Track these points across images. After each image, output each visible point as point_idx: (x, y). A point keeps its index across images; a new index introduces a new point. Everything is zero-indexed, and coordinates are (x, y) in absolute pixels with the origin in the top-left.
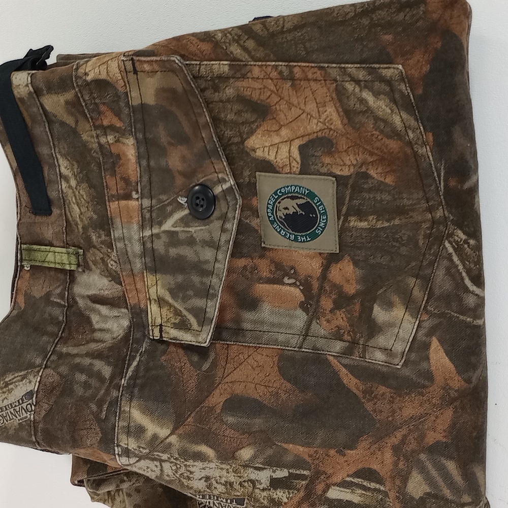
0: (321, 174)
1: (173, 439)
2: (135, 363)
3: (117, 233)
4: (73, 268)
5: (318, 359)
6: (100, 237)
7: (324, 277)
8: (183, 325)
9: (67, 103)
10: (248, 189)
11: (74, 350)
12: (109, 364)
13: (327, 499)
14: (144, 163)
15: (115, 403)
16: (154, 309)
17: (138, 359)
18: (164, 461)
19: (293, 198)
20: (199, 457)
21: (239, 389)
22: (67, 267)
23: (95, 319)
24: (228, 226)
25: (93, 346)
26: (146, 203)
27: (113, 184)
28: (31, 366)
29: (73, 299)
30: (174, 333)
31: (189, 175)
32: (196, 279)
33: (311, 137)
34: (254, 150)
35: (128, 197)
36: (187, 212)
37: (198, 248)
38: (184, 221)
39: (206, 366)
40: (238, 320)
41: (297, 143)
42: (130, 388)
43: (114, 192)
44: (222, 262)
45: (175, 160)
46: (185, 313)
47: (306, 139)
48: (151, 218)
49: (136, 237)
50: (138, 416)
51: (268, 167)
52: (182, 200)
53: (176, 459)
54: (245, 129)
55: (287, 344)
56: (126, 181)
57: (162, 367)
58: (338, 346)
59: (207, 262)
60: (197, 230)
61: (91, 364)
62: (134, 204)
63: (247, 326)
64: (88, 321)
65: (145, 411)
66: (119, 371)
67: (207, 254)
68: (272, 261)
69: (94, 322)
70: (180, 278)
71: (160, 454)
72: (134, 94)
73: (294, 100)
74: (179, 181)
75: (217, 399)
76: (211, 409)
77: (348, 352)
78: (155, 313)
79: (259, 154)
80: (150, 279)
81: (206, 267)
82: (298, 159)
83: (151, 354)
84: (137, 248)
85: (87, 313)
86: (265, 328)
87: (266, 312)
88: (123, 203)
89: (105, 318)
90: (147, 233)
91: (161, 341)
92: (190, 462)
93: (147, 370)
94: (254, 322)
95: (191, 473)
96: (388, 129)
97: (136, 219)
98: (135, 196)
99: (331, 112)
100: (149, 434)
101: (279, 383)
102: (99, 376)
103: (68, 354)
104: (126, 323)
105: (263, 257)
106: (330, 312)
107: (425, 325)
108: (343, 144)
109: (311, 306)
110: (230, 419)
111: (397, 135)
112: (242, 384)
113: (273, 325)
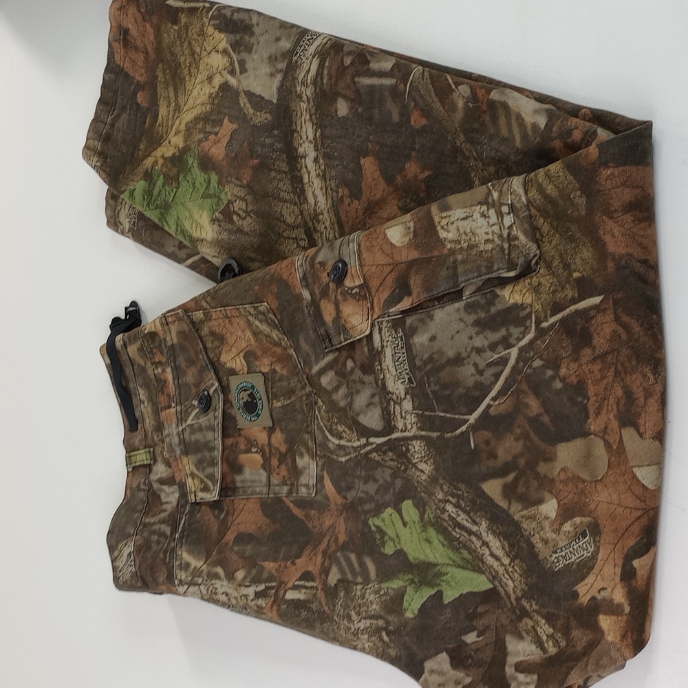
0: (256, 373)
1: (204, 567)
2: (183, 522)
3: (165, 433)
4: (149, 462)
5: (278, 500)
6: (158, 436)
7: (270, 444)
8: (205, 489)
9: (138, 349)
10: (225, 389)
11: (152, 520)
12: (168, 525)
14: (176, 382)
15: (173, 550)
16: (189, 481)
17: (184, 518)
18: (201, 584)
19: (245, 390)
20: (217, 576)
21: (242, 528)
22: (145, 462)
23: (163, 496)
24: (217, 414)
25: (163, 515)
26: (179, 408)
27: (162, 400)
28: (130, 536)
29: (150, 483)
30: (201, 495)
31: (197, 385)
32: (207, 454)
33: (245, 351)
34: (226, 363)
35: (170, 407)
36: (198, 410)
37: (205, 432)
38: (197, 416)
39: (222, 516)
40: (234, 482)
41: (241, 355)
42: (181, 537)
43: (163, 405)
44: (219, 442)
45: (190, 378)
46: (205, 479)
47: (243, 353)
48: (181, 419)
49: (175, 433)
50: (186, 556)
52: (195, 403)
53: (207, 580)
54: (218, 351)
55: (260, 493)
56: (169, 396)
57: (198, 522)
58: (285, 489)
59: (210, 441)
60: (203, 420)
61: (160, 528)
62: (172, 410)
63: (239, 485)
64: (159, 497)
65: (189, 553)
66: (174, 530)
67: (210, 436)
68: (246, 438)
69: (162, 497)
70: (199, 455)
71: (198, 580)
72: (168, 338)
74: (194, 390)
76: (227, 544)
77: (290, 492)
78: (190, 483)
79: (228, 365)
80: (185, 460)
81: (210, 445)
82: (245, 364)
83: (192, 513)
84: (176, 440)
85: (159, 492)
86: (249, 484)
87: (247, 474)
88: (168, 411)
89: (168, 495)
90: (180, 429)
91: (196, 504)
92: (214, 581)
93: (190, 525)
94: (243, 481)
96: (272, 341)
97: (175, 420)
98: (173, 405)
99: (249, 335)
100: (192, 567)
102: (163, 534)
103: (149, 523)
104: (177, 495)
105: (240, 435)
106: (278, 467)
107: (319, 464)
108: (259, 353)
109: (266, 466)
110: (236, 548)
111: (277, 344)
112: (244, 525)
113: (252, 481)
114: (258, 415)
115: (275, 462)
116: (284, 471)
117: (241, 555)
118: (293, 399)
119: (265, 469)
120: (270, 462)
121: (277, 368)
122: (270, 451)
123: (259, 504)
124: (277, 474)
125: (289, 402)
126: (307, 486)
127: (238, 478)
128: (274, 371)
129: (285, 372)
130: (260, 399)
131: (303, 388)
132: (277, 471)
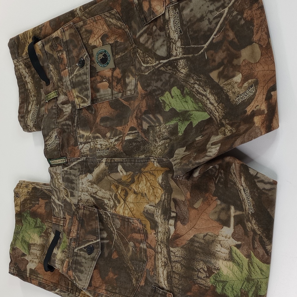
0: (107, 44)
1: (91, 135)
2: (76, 118)
3: (64, 81)
4: (56, 96)
5: (117, 100)
6: (60, 83)
7: (112, 75)
8: (84, 102)
9: (50, 46)
10: (91, 56)
11: (61, 120)
12: (69, 121)
13: (125, 140)
14: (68, 57)
15: (75, 131)
16: (76, 100)
17: (76, 117)
18: (90, 142)
19: (101, 54)
20: (98, 137)
21: (102, 115)
22: (55, 97)
23: (64, 109)
24: (87, 67)
25: (65, 117)
26: (69, 68)
27: (62, 67)
28: (53, 129)
29: (58, 105)
30: (82, 105)
31: (78, 57)
32: (84, 86)
33: (102, 35)
34: (91, 44)
35: (65, 69)
36: (79, 67)
37: (82, 76)
38: (79, 70)
39: (93, 113)
40: (96, 97)
41: (100, 38)
42: (77, 125)
43: (62, 69)
44: (89, 80)
45: (74, 53)
46: (84, 98)
47: (101, 36)
48: (71, 73)
49: (68, 80)
50: (82, 132)
51: (95, 47)
52: (77, 64)
53: (93, 140)
54: (88, 39)
55: (109, 99)
56: (65, 65)
57: (83, 117)
58: (120, 94)
60: (82, 71)
61: (66, 123)
62: (67, 70)
63: (98, 97)
64: (63, 110)
65: (82, 130)
66: (73, 122)
67: (84, 77)
68: (100, 76)
69: (64, 110)
70: (80, 87)
71: (89, 140)
72: (64, 38)
73: (97, 27)
74: (76, 59)
75: (98, 120)
76: (97, 123)
77: (123, 95)
79: (92, 44)
80: (73, 91)
81: (85, 81)
82: (102, 42)
83: (79, 114)
84: (69, 83)
85: (62, 108)
86: (103, 96)
87: (102, 92)
88: (64, 71)
89: (66, 108)
90: (71, 77)
91: (80, 109)
92: (97, 140)
93: (80, 119)
94: (100, 96)
95: (97, 143)
96: (117, 27)
97: (68, 74)
98: (67, 68)
99: (105, 27)
100: (85, 136)
101: (111, 110)
102: (69, 125)
103: (60, 122)
104: (71, 108)
105: (98, 75)
106: (116, 86)
107: (137, 79)
108: (110, 34)
109: (111, 86)
110: (102, 124)
111: (120, 28)
112: (103, 114)
113: (105, 95)
114: (108, 64)
115: (115, 84)
116: (119, 87)
117: (106, 127)
118: (126, 52)
119: (110, 88)
120: (112, 84)
121: (118, 40)
122: (112, 79)
123: (108, 104)
124: (116, 89)
125: (124, 54)
126: (130, 90)
127: (98, 94)
128: (117, 42)
129: (122, 41)
130: (109, 56)
131: (132, 46)
132: (116, 87)
